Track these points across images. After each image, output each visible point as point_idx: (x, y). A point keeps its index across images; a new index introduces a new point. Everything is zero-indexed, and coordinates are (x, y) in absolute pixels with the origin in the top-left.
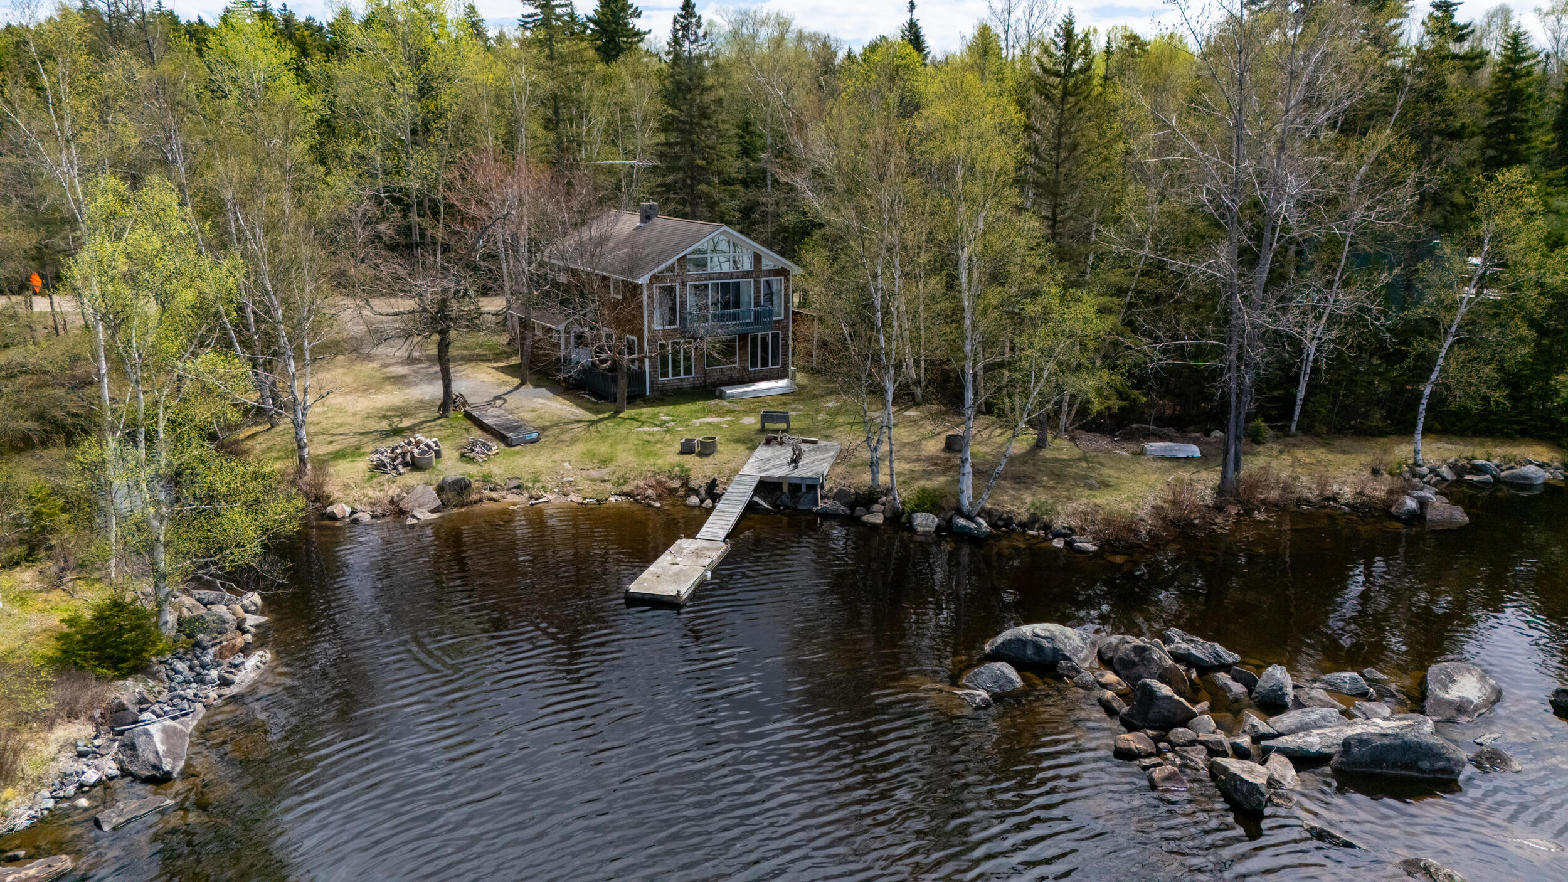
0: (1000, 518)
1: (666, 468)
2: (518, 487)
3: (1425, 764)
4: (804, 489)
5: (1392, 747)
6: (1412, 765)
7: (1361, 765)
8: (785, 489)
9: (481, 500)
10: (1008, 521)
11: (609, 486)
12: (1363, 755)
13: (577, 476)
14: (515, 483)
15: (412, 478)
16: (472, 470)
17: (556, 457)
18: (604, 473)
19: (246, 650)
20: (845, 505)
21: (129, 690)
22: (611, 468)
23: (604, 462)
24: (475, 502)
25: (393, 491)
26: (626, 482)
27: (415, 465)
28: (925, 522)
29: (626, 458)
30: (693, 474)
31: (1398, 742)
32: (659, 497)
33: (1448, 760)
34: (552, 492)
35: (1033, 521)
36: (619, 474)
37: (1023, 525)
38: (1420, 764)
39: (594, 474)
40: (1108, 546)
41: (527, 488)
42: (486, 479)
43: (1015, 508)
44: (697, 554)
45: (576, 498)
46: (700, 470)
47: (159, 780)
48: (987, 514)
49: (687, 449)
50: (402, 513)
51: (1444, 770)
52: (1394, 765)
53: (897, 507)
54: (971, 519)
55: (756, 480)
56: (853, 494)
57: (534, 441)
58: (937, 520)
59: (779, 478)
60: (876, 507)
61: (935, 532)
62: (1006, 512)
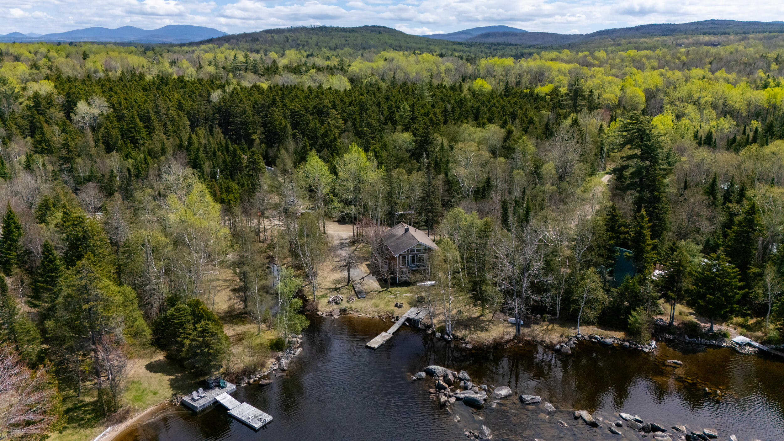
0: (455, 337)
1: (390, 310)
2: (357, 311)
4: (416, 322)
8: (413, 321)
9: (348, 314)
10: (457, 338)
11: (376, 313)
13: (370, 310)
15: (336, 306)
16: (348, 305)
17: (367, 303)
18: (376, 310)
19: (298, 348)
20: (424, 327)
21: (280, 354)
23: (377, 307)
25: (331, 309)
26: (380, 313)
27: (337, 303)
28: (438, 335)
29: (382, 306)
30: (395, 313)
32: (386, 318)
34: (364, 313)
35: (462, 338)
36: (379, 310)
37: (459, 339)
39: (374, 309)
40: (474, 348)
41: (359, 312)
42: (351, 308)
43: (460, 334)
44: (384, 337)
45: (368, 316)
46: (397, 312)
47: (283, 370)
48: (453, 335)
49: (396, 306)
50: (332, 315)
53: (434, 330)
54: (449, 336)
55: (406, 318)
56: (427, 325)
57: (364, 297)
58: (441, 335)
59: (411, 318)
60: (431, 329)
61: (440, 338)
62: (457, 335)
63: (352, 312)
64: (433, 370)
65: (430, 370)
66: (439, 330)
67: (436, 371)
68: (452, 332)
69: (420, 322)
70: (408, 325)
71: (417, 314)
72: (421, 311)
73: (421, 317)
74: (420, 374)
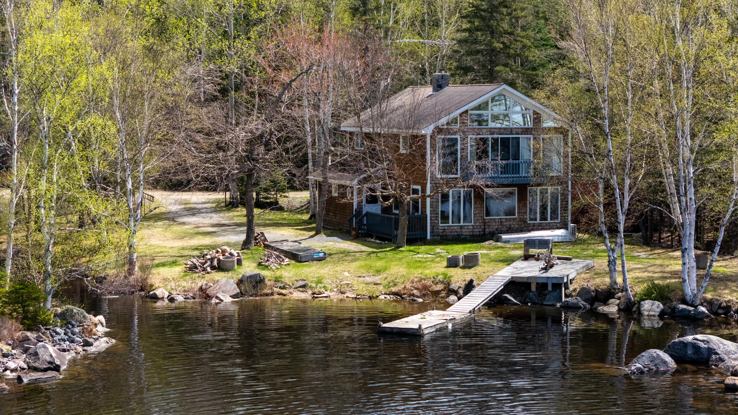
1: (432, 276)
2: (304, 286)
4: (550, 288)
8: (533, 288)
9: (272, 294)
10: (727, 309)
11: (381, 288)
13: (354, 281)
14: (301, 283)
15: (218, 276)
16: (266, 273)
17: (338, 269)
18: (377, 279)
20: (585, 300)
22: (384, 275)
23: (378, 272)
24: (267, 295)
26: (395, 285)
27: (221, 268)
29: (398, 269)
30: (453, 280)
34: (331, 290)
36: (389, 279)
39: (369, 279)
41: (311, 287)
42: (277, 280)
43: (734, 299)
45: (351, 295)
46: (461, 277)
47: (53, 368)
49: (452, 264)
50: (208, 296)
53: (630, 299)
54: (696, 307)
55: (508, 279)
56: (593, 291)
57: (320, 260)
58: (661, 306)
59: (529, 278)
60: (611, 301)
61: (659, 316)
62: (725, 302)
63: (283, 291)
64: (702, 345)
65: (688, 348)
66: (653, 293)
67: (715, 347)
68: (704, 295)
69: (563, 285)
70: (515, 304)
71: (546, 269)
72: (557, 264)
73: (567, 273)
74: (658, 355)
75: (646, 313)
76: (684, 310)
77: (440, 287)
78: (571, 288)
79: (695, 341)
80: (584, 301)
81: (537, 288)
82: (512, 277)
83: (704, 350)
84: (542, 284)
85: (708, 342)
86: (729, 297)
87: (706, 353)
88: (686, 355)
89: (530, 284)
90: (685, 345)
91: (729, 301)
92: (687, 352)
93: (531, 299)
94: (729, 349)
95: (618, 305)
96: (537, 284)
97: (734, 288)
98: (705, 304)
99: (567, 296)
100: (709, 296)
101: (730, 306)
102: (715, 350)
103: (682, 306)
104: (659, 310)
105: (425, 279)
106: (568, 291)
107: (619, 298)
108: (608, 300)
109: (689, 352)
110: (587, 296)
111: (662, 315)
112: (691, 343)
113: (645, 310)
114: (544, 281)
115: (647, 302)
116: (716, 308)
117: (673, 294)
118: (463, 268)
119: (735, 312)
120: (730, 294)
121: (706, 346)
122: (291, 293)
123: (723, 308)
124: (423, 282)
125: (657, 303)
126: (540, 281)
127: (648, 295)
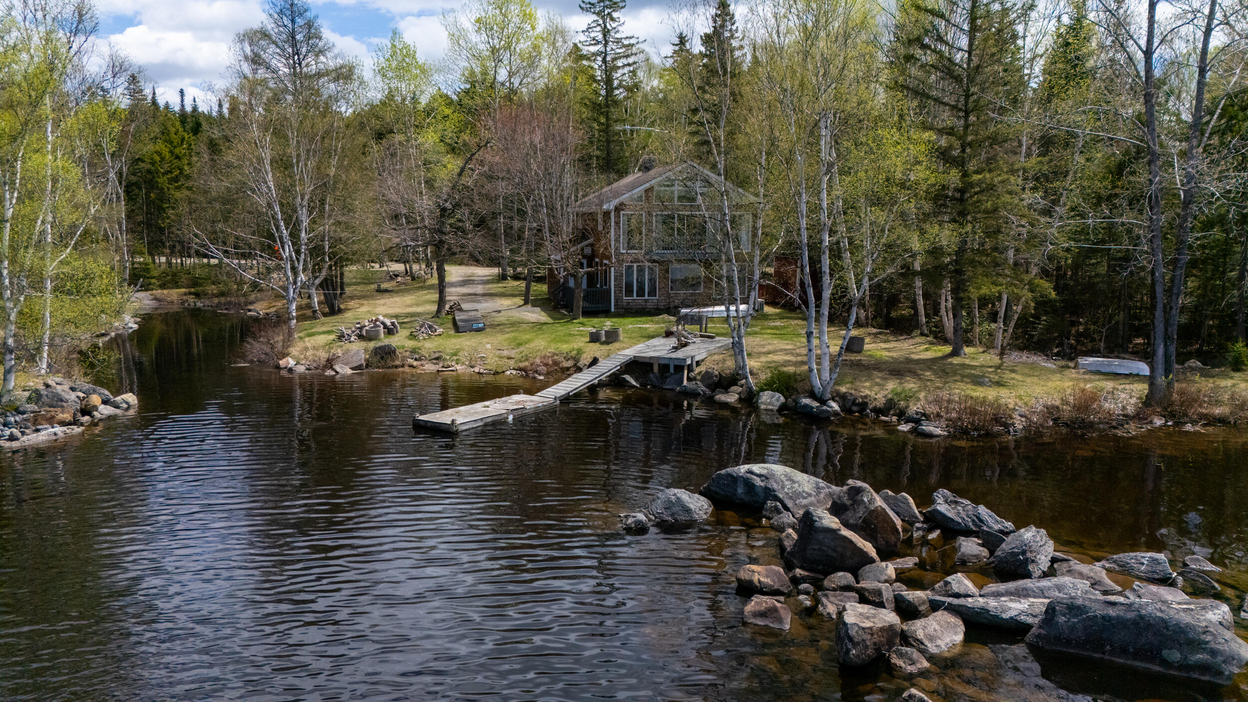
0: (854, 403)
1: (565, 351)
3: (1175, 656)
4: (672, 370)
5: (1120, 622)
6: (1153, 654)
7: (1068, 642)
8: (656, 369)
10: (863, 406)
11: (513, 362)
12: (1073, 628)
13: (491, 354)
14: (437, 355)
15: (357, 345)
16: (410, 344)
17: (486, 340)
18: (514, 353)
22: (521, 350)
26: (527, 360)
28: (770, 400)
31: (1130, 615)
33: (1214, 653)
35: (890, 406)
37: (878, 411)
38: (1165, 652)
41: (445, 360)
42: (416, 351)
43: (873, 394)
44: (517, 403)
45: (478, 369)
48: (842, 398)
49: (594, 339)
51: (1205, 668)
52: (1124, 651)
53: (750, 388)
54: (823, 402)
55: (628, 358)
56: (716, 376)
57: (479, 330)
58: (782, 399)
59: (651, 358)
60: (734, 388)
61: (778, 411)
62: (861, 397)
63: (415, 363)
64: (758, 482)
65: (739, 484)
66: (775, 383)
67: (775, 486)
68: (837, 388)
69: (686, 368)
70: (634, 387)
71: (676, 349)
72: (694, 342)
73: (693, 354)
74: (678, 498)
75: (763, 407)
76: (806, 406)
77: (569, 364)
78: (697, 370)
79: (749, 475)
80: (706, 387)
81: (659, 370)
82: (635, 357)
83: (760, 489)
84: (664, 365)
85: (767, 478)
86: (867, 392)
87: (762, 494)
88: (735, 494)
89: (652, 364)
90: (734, 479)
91: (866, 397)
92: (736, 490)
93: (651, 381)
94: (800, 490)
95: (739, 394)
96: (659, 365)
97: (878, 380)
98: (837, 399)
99: (689, 379)
100: (843, 389)
101: (867, 403)
102: (774, 491)
103: (806, 401)
104: (778, 404)
105: (557, 355)
106: (692, 374)
107: (742, 386)
108: (730, 387)
109: (740, 490)
110: (710, 382)
111: (782, 409)
112: (742, 477)
113: (762, 403)
114: (666, 362)
115: (766, 393)
116: (850, 404)
117: (801, 384)
118: (603, 343)
119: (871, 411)
120: (870, 389)
121: (762, 484)
122: (422, 365)
123: (859, 405)
124: (556, 357)
125: (778, 395)
126: (663, 362)
127: (769, 386)
